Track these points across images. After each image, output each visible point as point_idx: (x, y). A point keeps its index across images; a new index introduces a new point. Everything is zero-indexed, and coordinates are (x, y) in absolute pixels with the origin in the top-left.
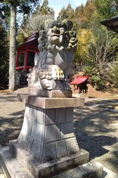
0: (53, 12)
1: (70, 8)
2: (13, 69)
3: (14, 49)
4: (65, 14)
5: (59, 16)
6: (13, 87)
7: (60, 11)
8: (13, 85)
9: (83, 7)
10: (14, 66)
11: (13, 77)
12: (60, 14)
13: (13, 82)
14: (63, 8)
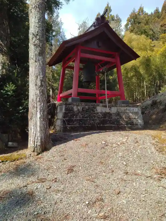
0: (119, 19)
1: (142, 11)
2: (38, 92)
3: (39, 39)
4: (136, 20)
5: (128, 22)
6: (39, 144)
7: (129, 17)
8: (39, 138)
9: (159, 12)
10: (39, 84)
11: (39, 116)
12: (129, 20)
13: (38, 129)
14: (132, 11)
